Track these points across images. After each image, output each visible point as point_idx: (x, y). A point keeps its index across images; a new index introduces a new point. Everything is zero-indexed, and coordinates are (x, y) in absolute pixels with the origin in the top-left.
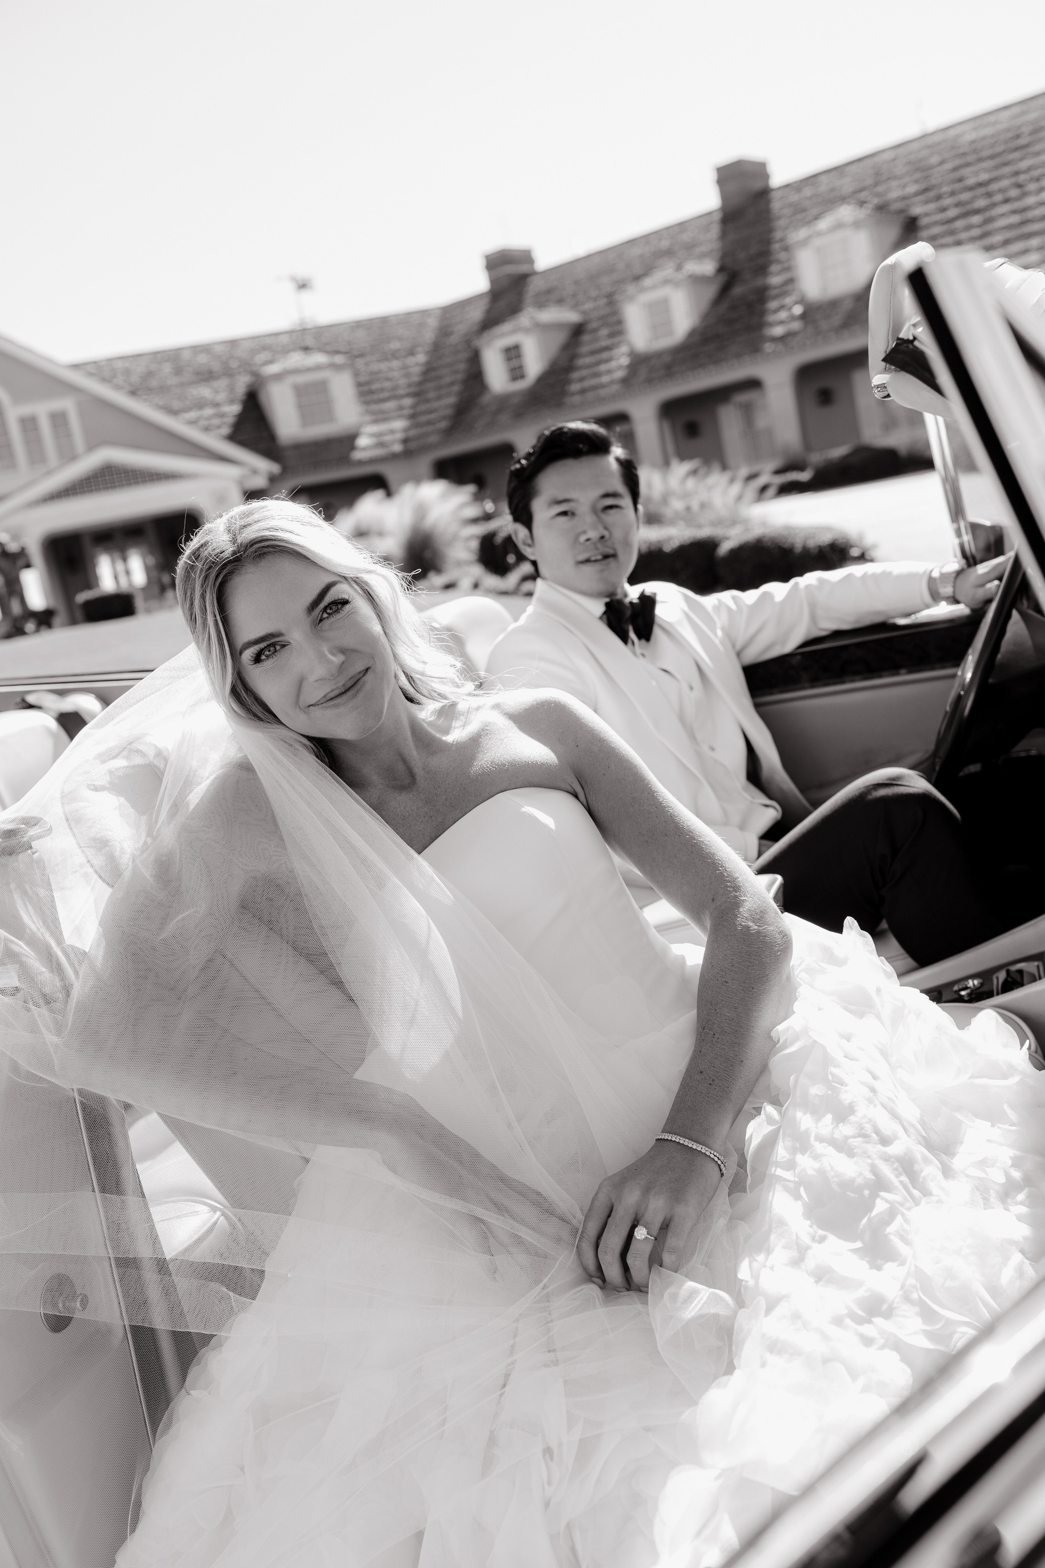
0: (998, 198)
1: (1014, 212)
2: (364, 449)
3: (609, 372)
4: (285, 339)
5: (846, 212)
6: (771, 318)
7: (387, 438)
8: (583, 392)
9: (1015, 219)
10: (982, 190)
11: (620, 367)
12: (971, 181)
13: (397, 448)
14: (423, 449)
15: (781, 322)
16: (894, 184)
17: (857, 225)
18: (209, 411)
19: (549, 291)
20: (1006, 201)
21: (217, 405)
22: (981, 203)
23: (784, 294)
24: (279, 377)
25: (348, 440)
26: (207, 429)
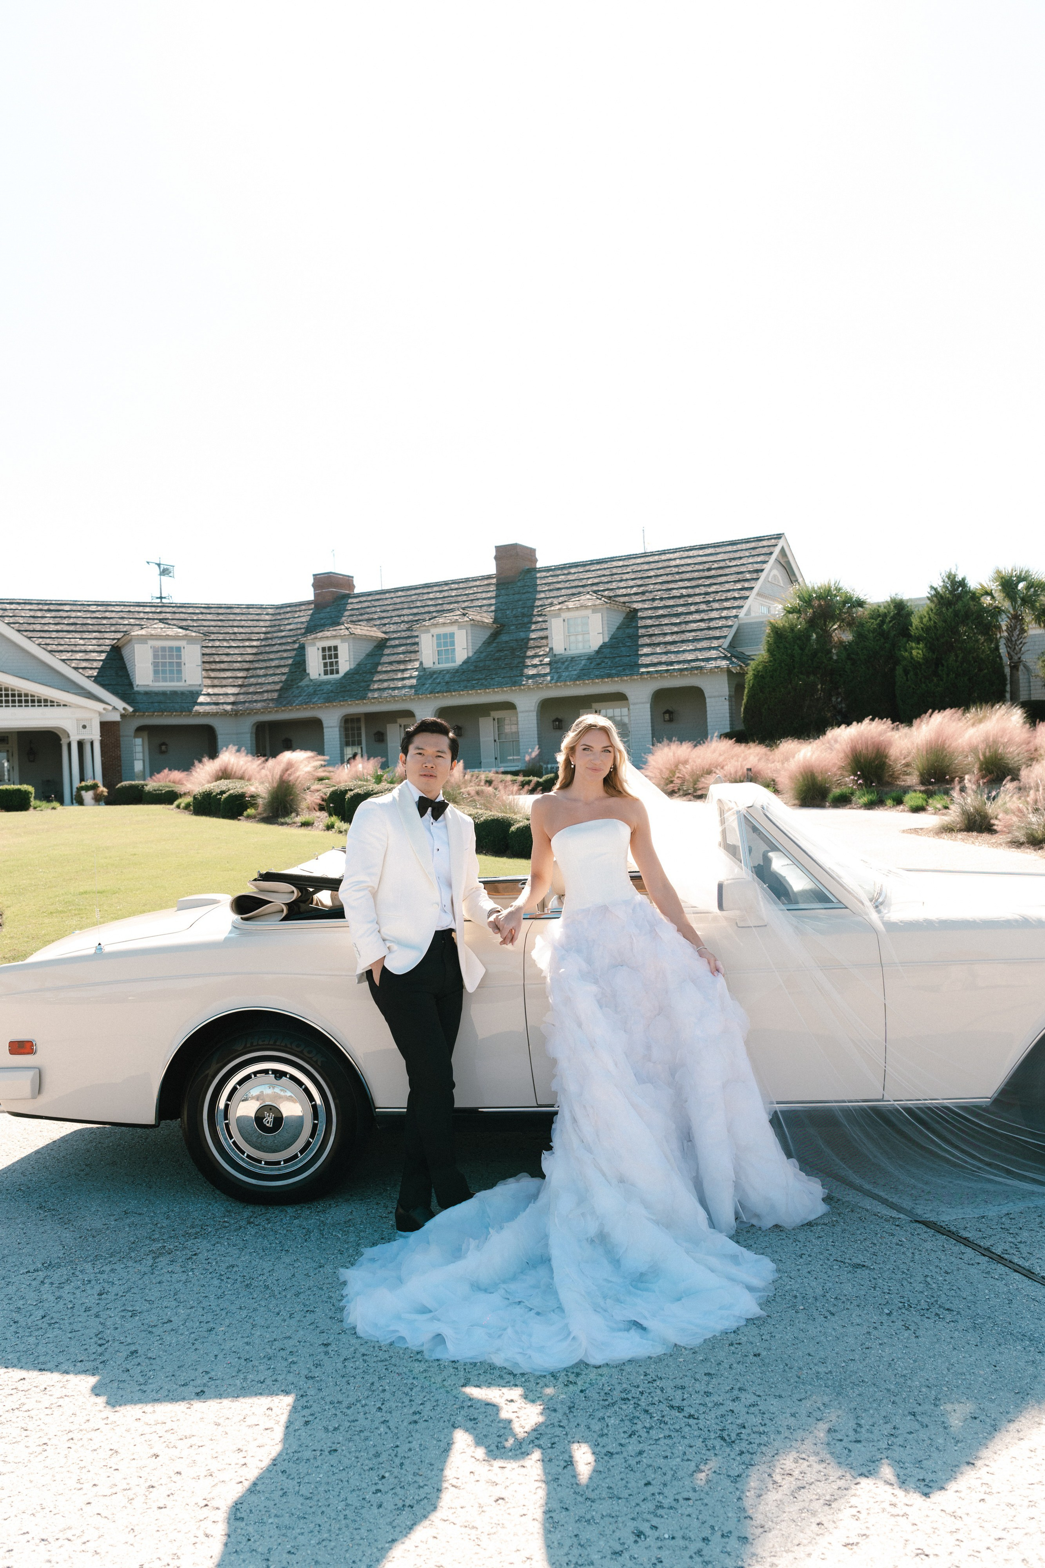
0: (693, 608)
1: (702, 620)
2: (202, 704)
3: (403, 679)
4: (148, 609)
5: (587, 599)
6: (529, 662)
7: (222, 699)
8: (379, 689)
9: (703, 625)
10: (681, 601)
11: (411, 677)
12: (675, 593)
13: (228, 708)
14: (250, 712)
15: (535, 666)
16: (622, 584)
17: (595, 609)
18: (79, 656)
19: (362, 612)
20: (697, 612)
21: (85, 651)
22: (680, 610)
23: (540, 647)
24: (143, 639)
25: (192, 696)
26: (76, 668)
